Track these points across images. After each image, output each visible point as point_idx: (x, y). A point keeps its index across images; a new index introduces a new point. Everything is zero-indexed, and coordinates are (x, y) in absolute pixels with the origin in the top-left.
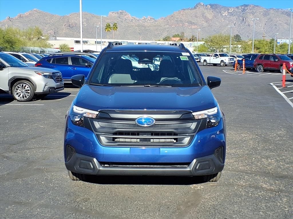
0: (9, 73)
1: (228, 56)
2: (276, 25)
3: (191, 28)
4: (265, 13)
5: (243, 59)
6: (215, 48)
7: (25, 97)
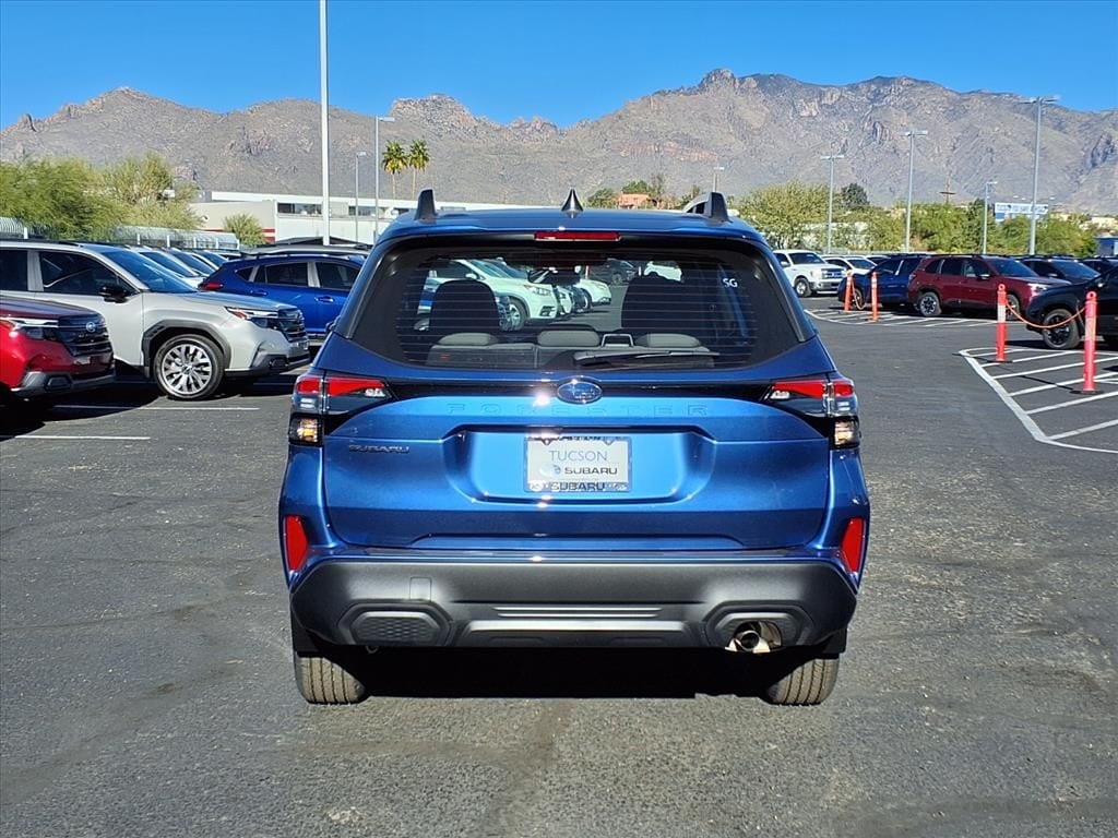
0: (145, 310)
1: (822, 262)
2: (992, 150)
3: (689, 161)
4: (952, 108)
5: (873, 270)
6: (773, 234)
7: (193, 386)
